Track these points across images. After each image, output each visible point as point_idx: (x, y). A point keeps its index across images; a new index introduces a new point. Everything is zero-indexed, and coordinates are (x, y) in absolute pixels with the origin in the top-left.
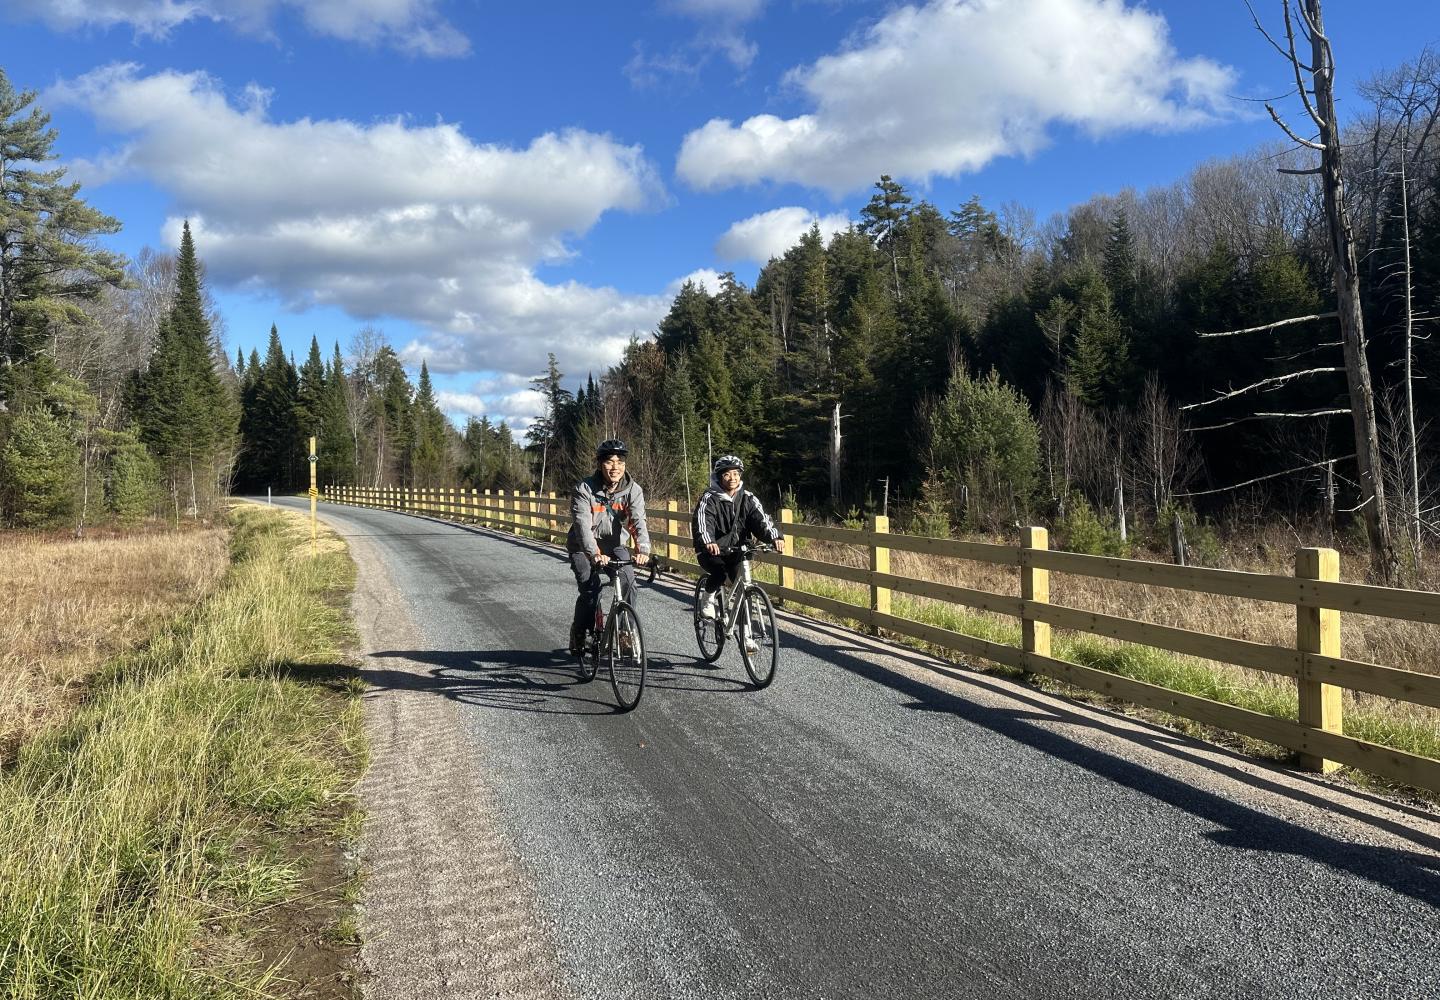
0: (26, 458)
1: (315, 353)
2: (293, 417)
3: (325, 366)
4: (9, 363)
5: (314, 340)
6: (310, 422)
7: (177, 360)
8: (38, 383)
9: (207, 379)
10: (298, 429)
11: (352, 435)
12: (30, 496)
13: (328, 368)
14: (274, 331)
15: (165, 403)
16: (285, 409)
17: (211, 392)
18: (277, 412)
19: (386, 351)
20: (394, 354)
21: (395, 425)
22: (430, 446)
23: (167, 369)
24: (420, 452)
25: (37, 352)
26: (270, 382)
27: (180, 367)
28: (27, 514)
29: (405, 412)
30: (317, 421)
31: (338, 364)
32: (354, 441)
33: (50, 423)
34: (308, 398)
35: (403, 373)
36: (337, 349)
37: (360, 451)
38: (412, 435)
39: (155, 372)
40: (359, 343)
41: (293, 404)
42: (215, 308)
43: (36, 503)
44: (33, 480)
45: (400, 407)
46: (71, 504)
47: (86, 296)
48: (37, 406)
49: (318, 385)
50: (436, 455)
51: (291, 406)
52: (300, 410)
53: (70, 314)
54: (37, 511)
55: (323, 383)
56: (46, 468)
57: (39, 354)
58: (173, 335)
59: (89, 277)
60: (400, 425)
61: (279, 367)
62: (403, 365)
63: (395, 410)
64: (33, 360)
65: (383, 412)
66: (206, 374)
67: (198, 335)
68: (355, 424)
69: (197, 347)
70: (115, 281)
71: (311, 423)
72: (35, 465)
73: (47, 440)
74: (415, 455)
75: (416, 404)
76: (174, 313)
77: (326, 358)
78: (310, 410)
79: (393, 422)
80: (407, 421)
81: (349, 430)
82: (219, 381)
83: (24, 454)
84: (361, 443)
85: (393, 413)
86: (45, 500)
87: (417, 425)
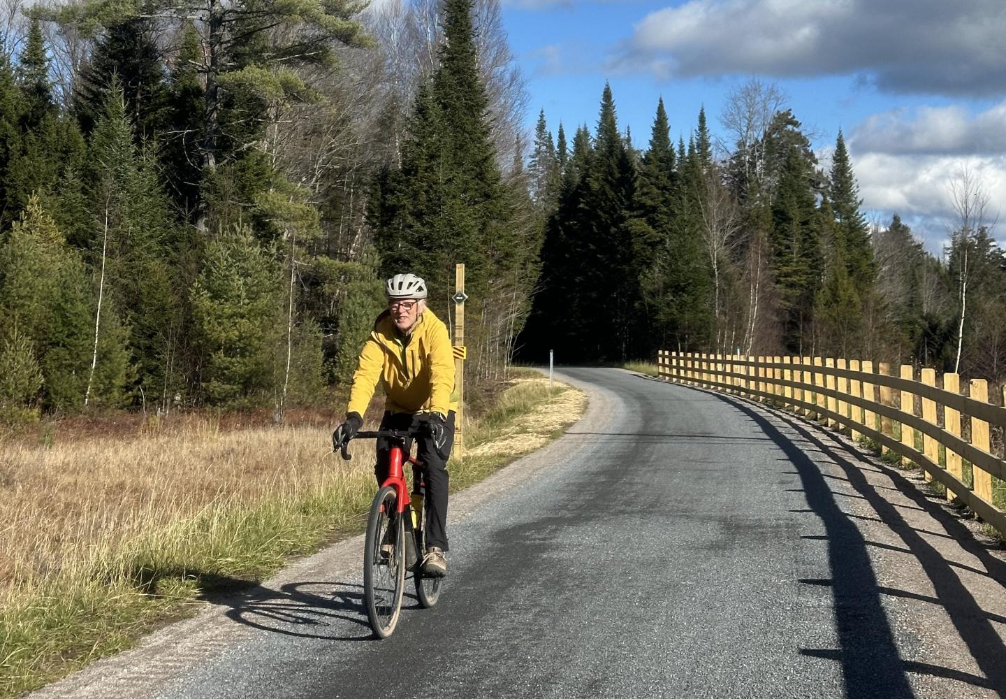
0: (217, 302)
1: (661, 129)
2: (626, 234)
3: (676, 149)
4: (212, 162)
5: (661, 108)
6: (649, 244)
7: (438, 149)
8: (244, 191)
9: (481, 176)
10: (633, 256)
11: (709, 264)
12: (219, 358)
13: (682, 152)
14: (607, 95)
15: (418, 215)
16: (615, 224)
17: (487, 196)
18: (604, 228)
19: (784, 120)
20: (796, 124)
21: (788, 247)
22: (847, 284)
23: (425, 164)
24: (828, 293)
25: (246, 146)
26: (597, 179)
27: (441, 161)
28: (216, 386)
29: (805, 223)
30: (662, 241)
31: (703, 145)
32: (713, 275)
33: (248, 250)
34: (649, 202)
35: (811, 155)
36: (702, 119)
37: (722, 291)
38: (816, 264)
39: (409, 170)
40: (739, 108)
41: (626, 213)
42: (512, 65)
43: (227, 368)
44: (224, 335)
45: (795, 213)
46: (270, 372)
47: (311, 60)
48: (235, 224)
49: (664, 181)
50: (856, 299)
51: (623, 219)
52: (637, 224)
53: (287, 86)
54: (229, 380)
55: (672, 177)
56: (242, 317)
57: (249, 149)
58: (435, 111)
59: (313, 32)
60: (796, 246)
61: (611, 152)
62: (811, 141)
63: (788, 220)
64: (242, 158)
65: (768, 224)
66: (481, 169)
67: (470, 108)
68: (716, 245)
69: (469, 128)
70: (346, 38)
71: (653, 245)
72: (228, 311)
73: (246, 274)
74: (821, 297)
75: (823, 210)
76: (439, 76)
77: (681, 136)
78: (652, 222)
79: (785, 242)
80: (808, 239)
81: (706, 255)
82: (497, 180)
83: (215, 296)
84: (725, 278)
85: (785, 225)
86: (238, 366)
87: (824, 246)
